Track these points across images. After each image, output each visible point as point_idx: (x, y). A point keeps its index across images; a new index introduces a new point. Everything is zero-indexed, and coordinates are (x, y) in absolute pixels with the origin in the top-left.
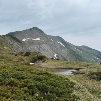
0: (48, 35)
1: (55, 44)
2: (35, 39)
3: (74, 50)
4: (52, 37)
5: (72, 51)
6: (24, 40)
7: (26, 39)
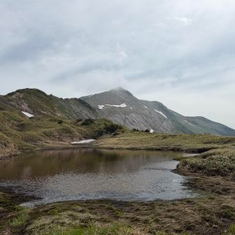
0: (139, 99)
1: (150, 113)
2: (118, 106)
3: (183, 123)
4: (146, 103)
5: (180, 124)
6: (101, 107)
7: (103, 106)
